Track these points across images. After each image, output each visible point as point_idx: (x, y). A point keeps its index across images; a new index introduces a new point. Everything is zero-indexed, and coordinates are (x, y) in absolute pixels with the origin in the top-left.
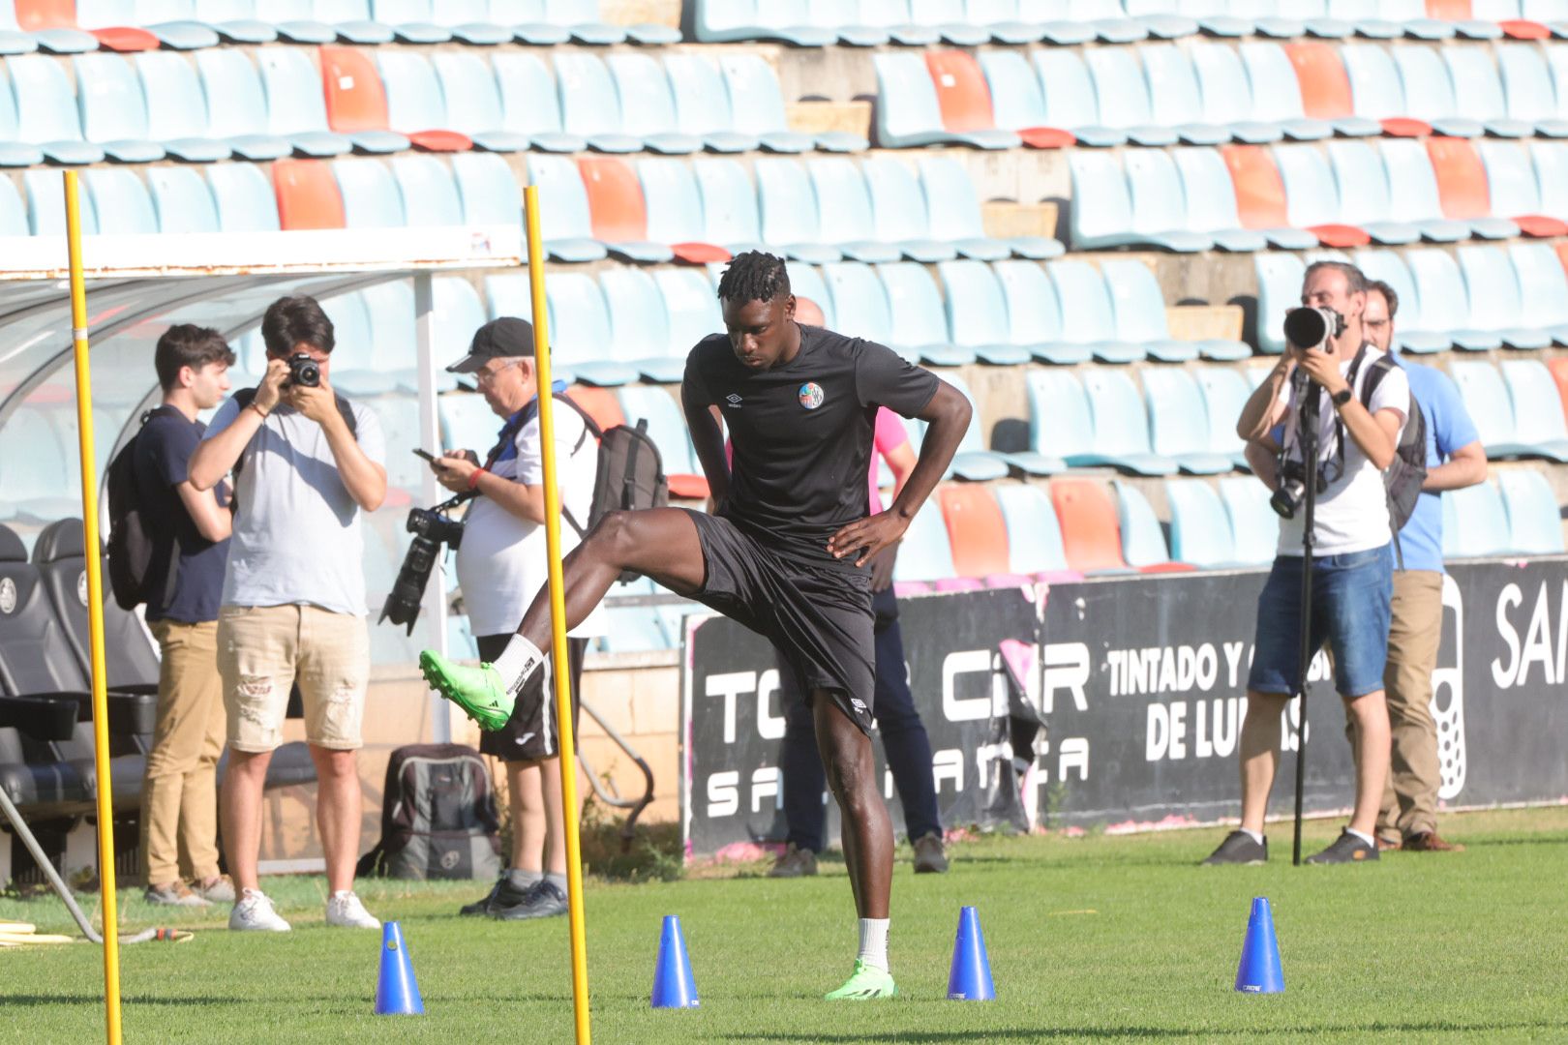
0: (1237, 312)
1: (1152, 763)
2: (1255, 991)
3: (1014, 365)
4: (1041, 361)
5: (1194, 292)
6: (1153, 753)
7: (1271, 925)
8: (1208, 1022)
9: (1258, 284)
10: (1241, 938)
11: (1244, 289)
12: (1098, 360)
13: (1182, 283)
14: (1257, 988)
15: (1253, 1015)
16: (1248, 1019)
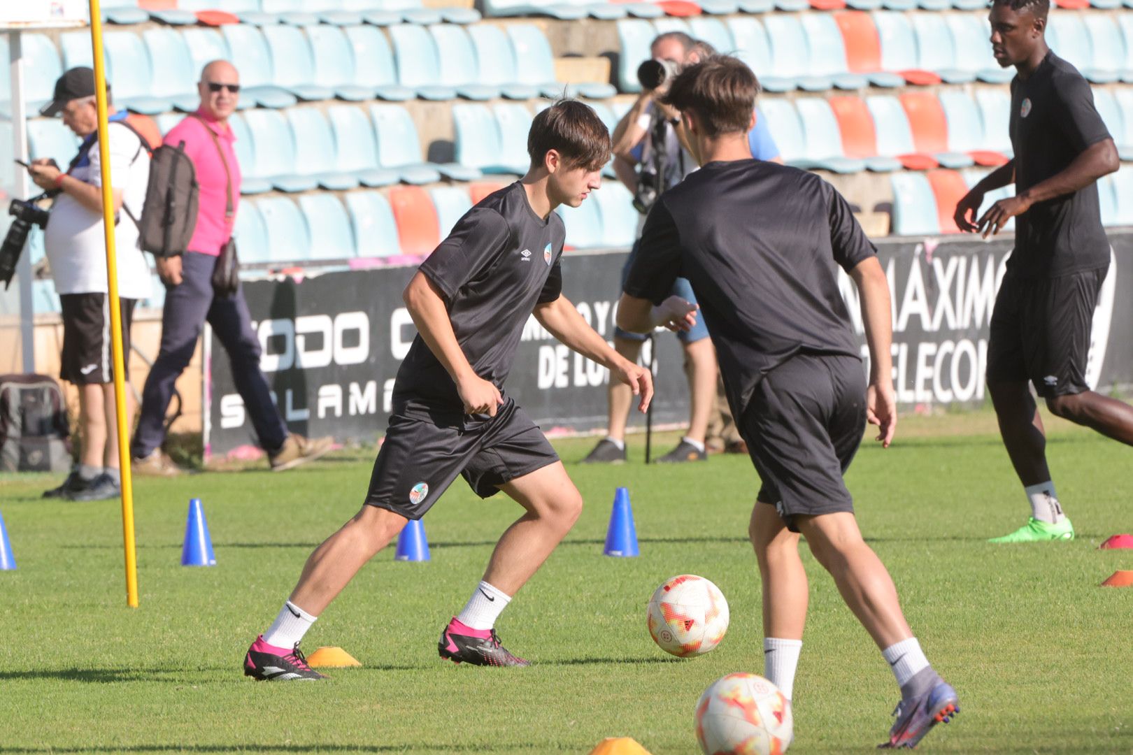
0: (605, 64)
1: (543, 391)
2: (618, 556)
3: (443, 101)
4: (463, 97)
5: (575, 47)
6: (544, 382)
7: (629, 508)
8: (584, 578)
9: (619, 41)
10: (608, 517)
11: (609, 46)
12: (505, 97)
13: (565, 41)
14: (619, 553)
15: (617, 573)
16: (612, 575)
